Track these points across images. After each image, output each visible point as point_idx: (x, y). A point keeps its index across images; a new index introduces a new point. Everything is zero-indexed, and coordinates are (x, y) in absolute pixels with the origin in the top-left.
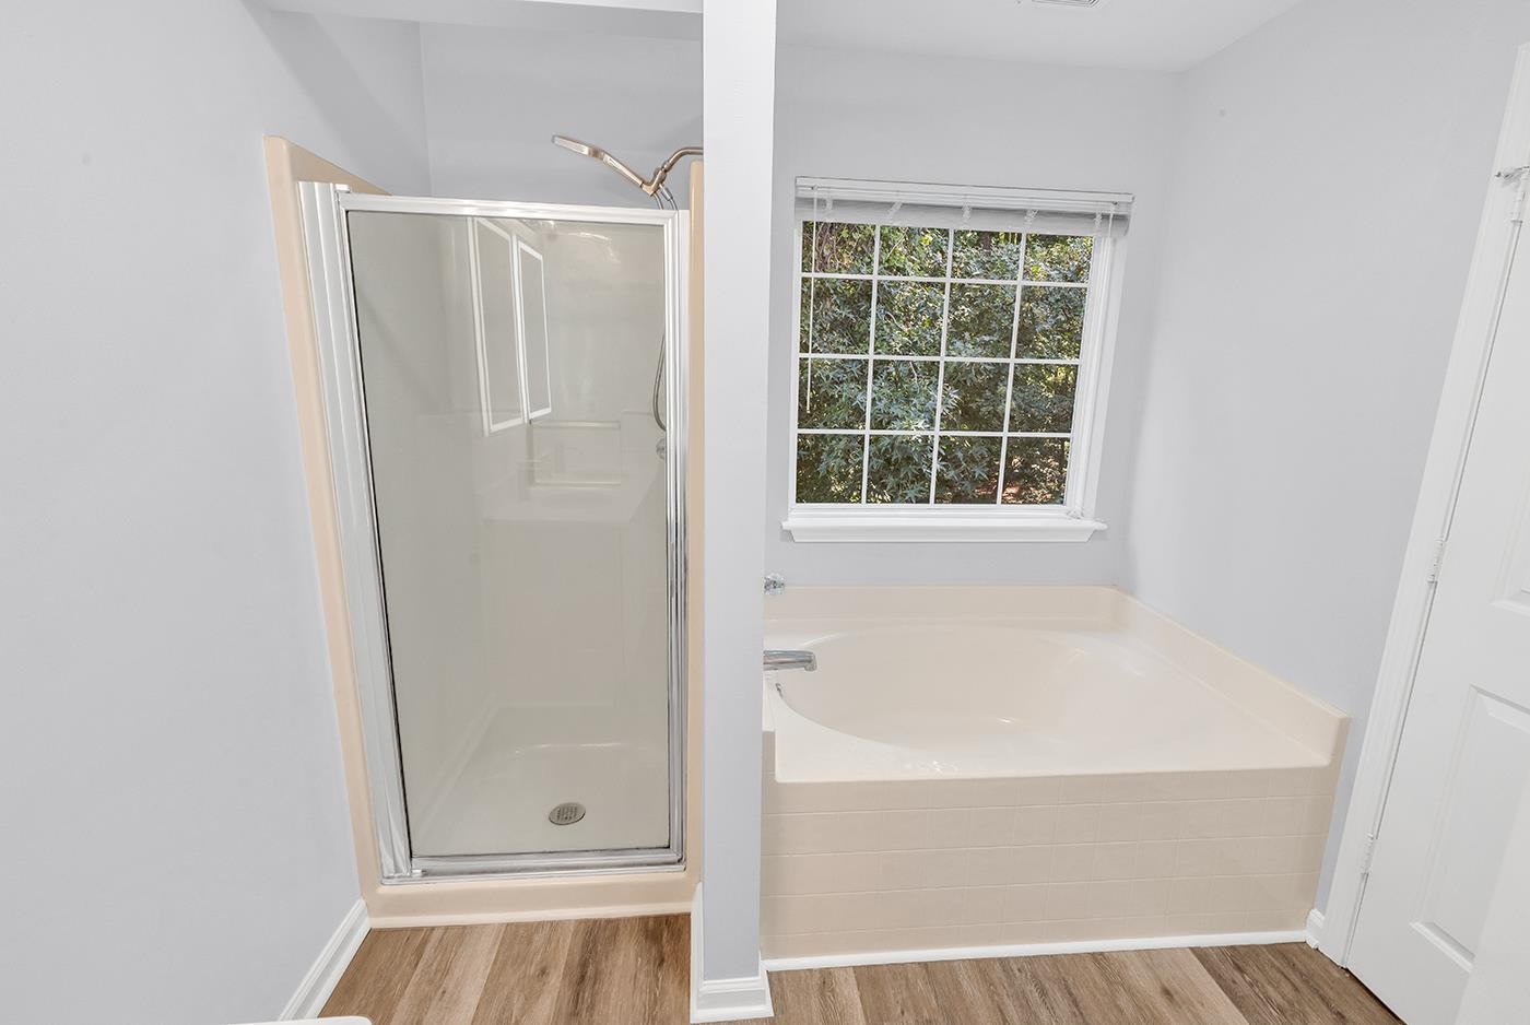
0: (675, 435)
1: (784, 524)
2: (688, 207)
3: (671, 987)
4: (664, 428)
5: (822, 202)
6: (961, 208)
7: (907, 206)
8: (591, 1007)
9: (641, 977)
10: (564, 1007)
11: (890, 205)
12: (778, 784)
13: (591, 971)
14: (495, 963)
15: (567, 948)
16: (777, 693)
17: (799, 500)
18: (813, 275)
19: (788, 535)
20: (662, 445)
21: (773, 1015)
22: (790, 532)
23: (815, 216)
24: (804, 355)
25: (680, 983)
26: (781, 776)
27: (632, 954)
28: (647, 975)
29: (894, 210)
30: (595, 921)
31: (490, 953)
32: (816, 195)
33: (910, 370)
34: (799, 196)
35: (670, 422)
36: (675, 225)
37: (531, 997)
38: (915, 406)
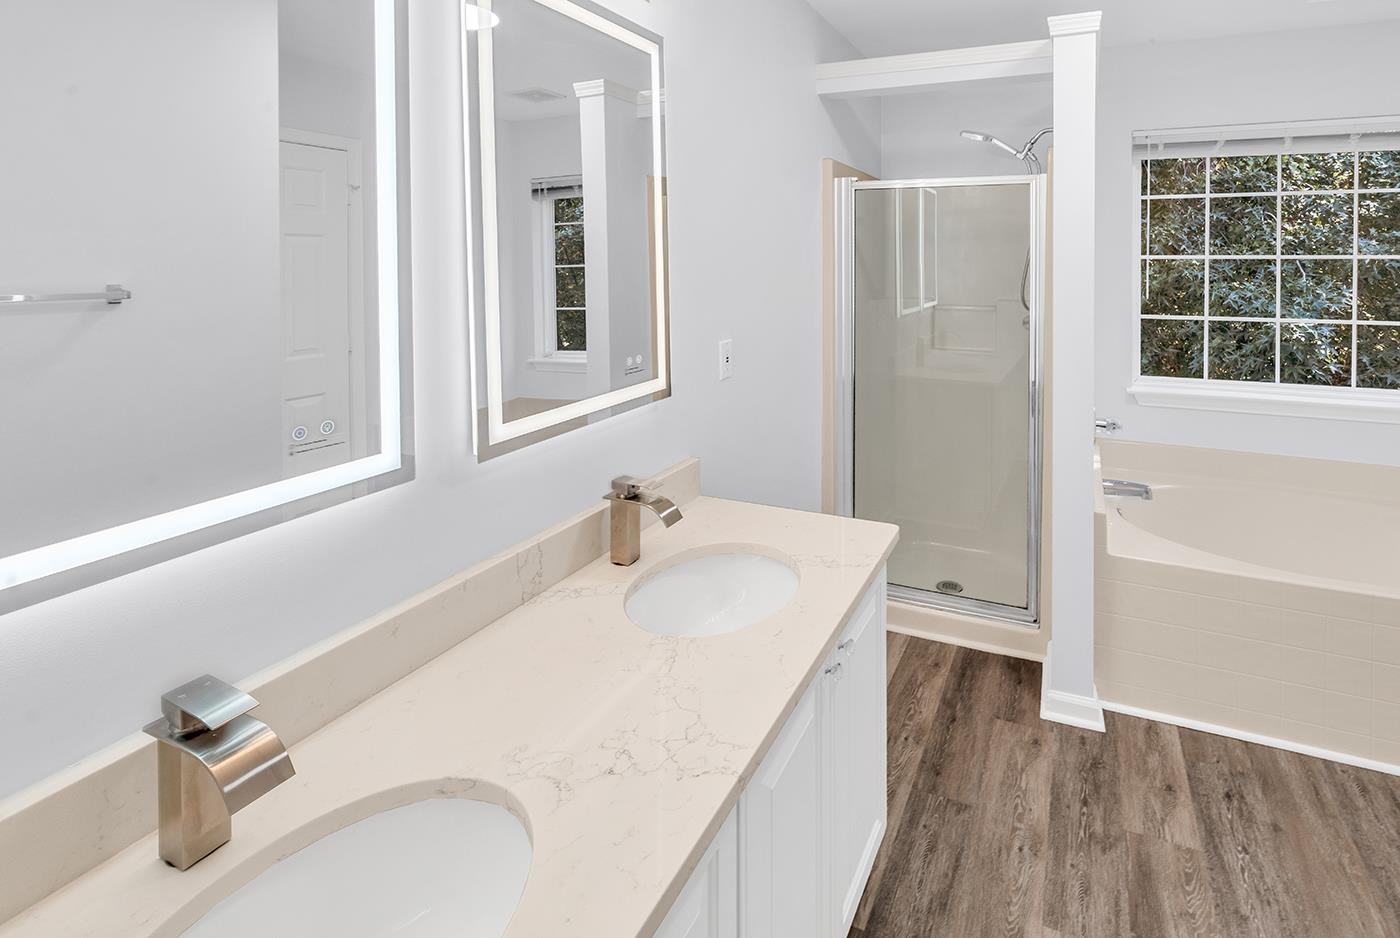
0: (1035, 313)
1: (1128, 390)
2: (1045, 173)
3: (1027, 697)
4: (1028, 309)
5: (1155, 146)
6: (1282, 138)
7: (1229, 142)
8: (970, 690)
9: (1005, 686)
10: (951, 686)
11: (1216, 142)
12: (1110, 556)
13: (969, 672)
14: (905, 652)
15: (952, 659)
16: (1118, 515)
17: (1143, 373)
18: (1149, 197)
19: (1133, 397)
20: (1026, 320)
21: (1104, 731)
22: (1134, 396)
23: (1150, 156)
24: (1144, 257)
25: (1034, 696)
26: (1113, 550)
27: (998, 673)
28: (1009, 686)
29: (1218, 146)
30: (971, 650)
31: (902, 647)
32: (1149, 142)
33: (1297, 268)
34: (1137, 143)
35: (1032, 306)
36: (1037, 183)
37: (929, 677)
38: (1299, 304)
